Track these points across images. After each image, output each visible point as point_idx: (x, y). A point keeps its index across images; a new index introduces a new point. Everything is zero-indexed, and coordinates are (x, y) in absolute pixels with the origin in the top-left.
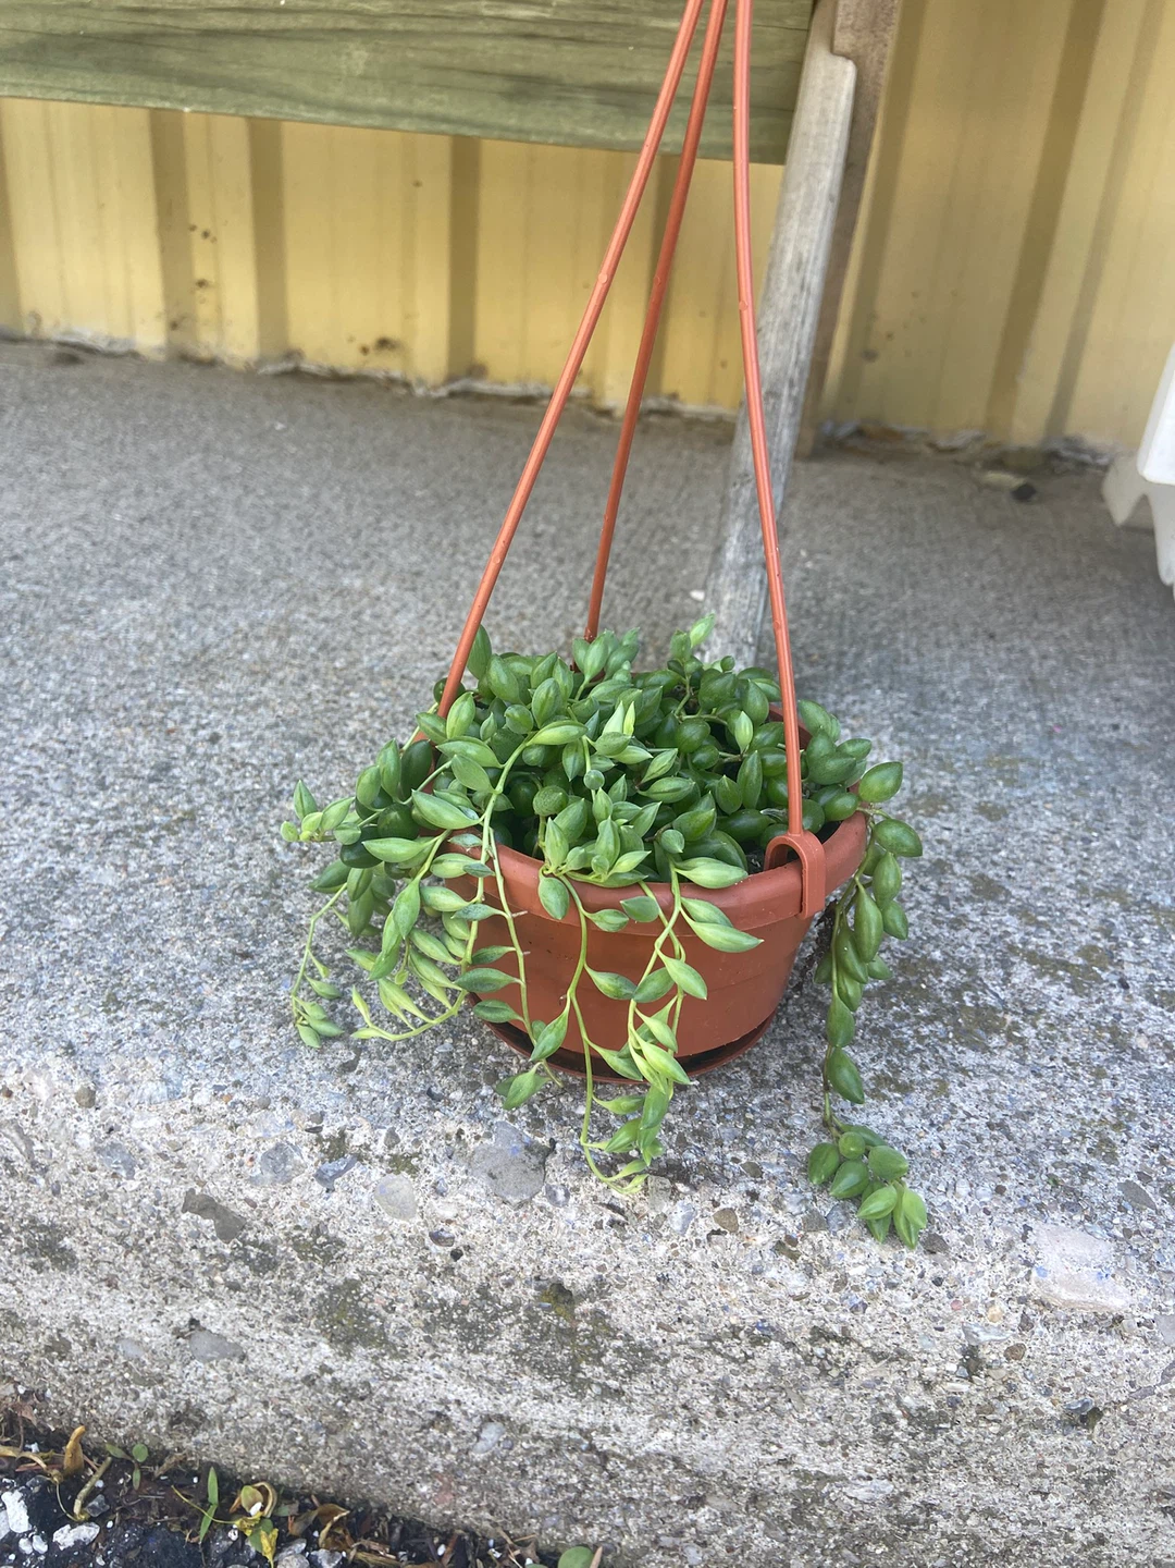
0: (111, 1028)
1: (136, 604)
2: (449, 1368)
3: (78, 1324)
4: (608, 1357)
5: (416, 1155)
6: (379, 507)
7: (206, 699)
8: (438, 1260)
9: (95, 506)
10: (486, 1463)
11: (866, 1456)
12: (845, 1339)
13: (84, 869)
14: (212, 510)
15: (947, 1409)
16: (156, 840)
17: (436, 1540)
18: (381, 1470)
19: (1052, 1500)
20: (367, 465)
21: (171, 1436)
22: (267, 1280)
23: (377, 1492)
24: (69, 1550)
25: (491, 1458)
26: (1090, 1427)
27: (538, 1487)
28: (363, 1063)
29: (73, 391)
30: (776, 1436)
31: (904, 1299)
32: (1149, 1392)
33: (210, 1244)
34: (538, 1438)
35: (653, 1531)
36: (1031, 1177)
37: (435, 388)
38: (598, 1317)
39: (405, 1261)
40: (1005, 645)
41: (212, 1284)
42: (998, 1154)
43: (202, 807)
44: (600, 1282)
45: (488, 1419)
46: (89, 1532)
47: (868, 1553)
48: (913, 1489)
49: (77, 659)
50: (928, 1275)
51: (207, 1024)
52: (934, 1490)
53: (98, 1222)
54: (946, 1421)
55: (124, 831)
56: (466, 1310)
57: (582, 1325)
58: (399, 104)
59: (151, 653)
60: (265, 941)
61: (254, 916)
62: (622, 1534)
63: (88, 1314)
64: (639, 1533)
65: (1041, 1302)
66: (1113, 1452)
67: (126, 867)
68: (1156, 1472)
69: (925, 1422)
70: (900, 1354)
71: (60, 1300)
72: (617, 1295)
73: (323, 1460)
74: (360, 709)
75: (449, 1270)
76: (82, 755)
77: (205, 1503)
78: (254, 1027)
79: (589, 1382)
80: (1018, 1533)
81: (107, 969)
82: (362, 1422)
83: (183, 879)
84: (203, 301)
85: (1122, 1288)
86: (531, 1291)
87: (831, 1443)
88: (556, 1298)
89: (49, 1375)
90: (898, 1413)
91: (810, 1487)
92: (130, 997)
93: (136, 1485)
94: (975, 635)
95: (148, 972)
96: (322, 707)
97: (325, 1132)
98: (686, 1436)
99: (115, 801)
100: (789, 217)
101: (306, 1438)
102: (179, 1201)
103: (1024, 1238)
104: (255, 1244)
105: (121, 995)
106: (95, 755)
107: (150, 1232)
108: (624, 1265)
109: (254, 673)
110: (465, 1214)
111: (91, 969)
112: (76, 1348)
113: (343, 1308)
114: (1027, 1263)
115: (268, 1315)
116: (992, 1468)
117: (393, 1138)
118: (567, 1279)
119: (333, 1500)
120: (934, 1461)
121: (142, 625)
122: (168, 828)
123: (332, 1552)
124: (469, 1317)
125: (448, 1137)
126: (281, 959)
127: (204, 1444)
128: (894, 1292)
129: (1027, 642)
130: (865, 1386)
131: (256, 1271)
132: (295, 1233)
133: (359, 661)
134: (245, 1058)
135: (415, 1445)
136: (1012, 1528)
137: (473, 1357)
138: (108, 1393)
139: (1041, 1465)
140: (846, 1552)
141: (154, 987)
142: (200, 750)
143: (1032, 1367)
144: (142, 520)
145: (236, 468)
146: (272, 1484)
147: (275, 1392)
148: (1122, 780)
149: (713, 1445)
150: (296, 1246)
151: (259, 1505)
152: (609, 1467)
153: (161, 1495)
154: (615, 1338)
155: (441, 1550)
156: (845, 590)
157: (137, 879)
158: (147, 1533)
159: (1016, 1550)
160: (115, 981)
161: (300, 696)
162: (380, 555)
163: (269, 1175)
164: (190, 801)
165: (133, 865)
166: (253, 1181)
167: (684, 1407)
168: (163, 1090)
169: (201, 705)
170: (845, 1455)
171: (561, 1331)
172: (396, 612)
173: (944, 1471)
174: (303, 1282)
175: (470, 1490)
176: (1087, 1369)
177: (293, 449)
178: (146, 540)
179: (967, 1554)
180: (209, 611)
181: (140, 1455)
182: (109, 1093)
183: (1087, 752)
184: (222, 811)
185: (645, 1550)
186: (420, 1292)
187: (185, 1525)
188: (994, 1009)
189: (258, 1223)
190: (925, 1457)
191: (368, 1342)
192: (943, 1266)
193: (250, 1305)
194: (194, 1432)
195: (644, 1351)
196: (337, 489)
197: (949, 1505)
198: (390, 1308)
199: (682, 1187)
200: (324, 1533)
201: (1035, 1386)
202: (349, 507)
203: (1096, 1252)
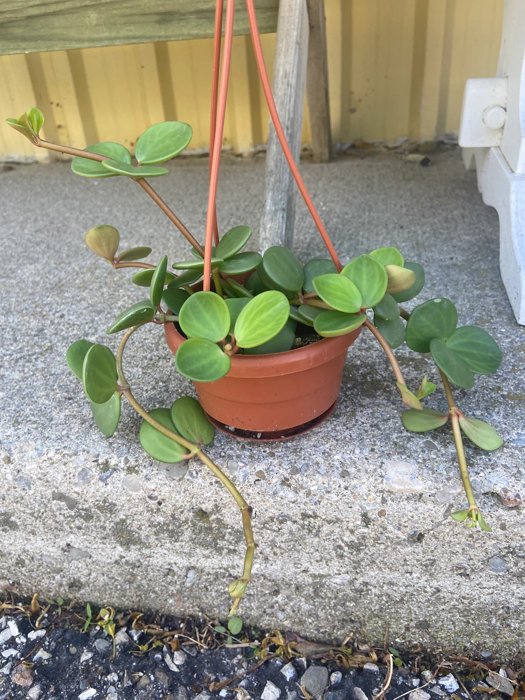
0: (15, 433)
1: (32, 267)
2: (168, 550)
3: (25, 552)
4: (227, 537)
5: (137, 466)
6: (137, 211)
7: (59, 301)
8: (153, 506)
9: (18, 228)
10: (192, 587)
11: (336, 564)
12: (315, 516)
13: (7, 373)
14: (66, 223)
15: (362, 541)
16: (36, 359)
17: (180, 622)
18: (153, 595)
19: (414, 575)
20: (133, 194)
21: (71, 593)
22: (91, 524)
23: (153, 605)
24: (35, 640)
25: (193, 584)
26: (421, 542)
27: (214, 594)
28: (115, 434)
29: (10, 182)
30: (299, 560)
31: (334, 497)
32: (439, 524)
33: (66, 512)
34: (208, 574)
35: (262, 607)
36: (386, 443)
38: (219, 521)
39: (141, 509)
40: (407, 230)
41: (71, 528)
42: (374, 436)
43: (55, 344)
44: (216, 506)
45: (189, 569)
46: (42, 633)
47: (347, 606)
48: (358, 576)
49: (8, 292)
50: (342, 486)
51: (54, 427)
52: (366, 576)
53: (22, 509)
54: (363, 546)
55: (24, 357)
56: (168, 525)
57: (214, 525)
58: (114, 34)
59: (38, 285)
60: (78, 392)
61: (74, 383)
62: (251, 610)
63: (28, 547)
64: (257, 609)
65: (389, 491)
66: (432, 552)
67: (23, 371)
68: (452, 558)
69: (355, 547)
70: (338, 520)
71: (16, 543)
72: (224, 511)
73: (130, 594)
74: (124, 296)
75: (158, 510)
76: (8, 329)
77: (87, 617)
78: (72, 425)
79: (222, 548)
80: (404, 591)
81: (15, 410)
82: (141, 577)
83: (47, 373)
84: (62, 134)
85: (421, 482)
86: (191, 514)
87: (321, 561)
88: (202, 516)
89: (19, 574)
90: (343, 545)
91: (317, 580)
92: (23, 420)
93: (60, 614)
94: (394, 228)
95: (31, 410)
96: (108, 297)
97: (100, 461)
98: (264, 565)
99: (20, 346)
100: (280, 55)
101: (122, 587)
102: (50, 496)
103: (381, 467)
104: (82, 509)
105: (20, 419)
106: (13, 329)
107: (42, 510)
108: (224, 498)
109: (80, 288)
110: (159, 486)
111: (8, 411)
112: (27, 562)
113: (122, 531)
115: (95, 538)
116: (386, 564)
117: (127, 461)
118: (203, 507)
119: (138, 611)
120: (363, 563)
121: (35, 274)
122: (41, 354)
123: (137, 630)
124: (170, 528)
125: (149, 457)
126: (84, 399)
127: (85, 595)
128: (330, 495)
129: (418, 227)
130: (328, 535)
131: (85, 520)
132: (97, 503)
133: (125, 277)
134: (68, 437)
135: (163, 583)
136: (401, 589)
137: (176, 544)
138: (43, 578)
139: (405, 560)
140: (339, 607)
141: (33, 415)
142: (56, 321)
143: (390, 519)
144: (36, 232)
145: (77, 204)
146: (112, 607)
147: (105, 569)
148: (451, 281)
149: (276, 568)
150: (98, 508)
151: (108, 616)
153: (70, 617)
154: (227, 528)
155: (182, 625)
156: (339, 217)
157: (28, 375)
158: (65, 631)
159: (406, 598)
160: (18, 414)
161: (99, 294)
162: (136, 231)
163: (81, 481)
164: (51, 342)
165: (26, 370)
166: (76, 484)
167: (261, 553)
168: (36, 453)
169: (58, 304)
170: (328, 565)
171: (206, 528)
173: (368, 567)
174: (104, 522)
175: (188, 599)
176: (412, 517)
177: (101, 192)
178: (38, 239)
179: (387, 602)
180: (63, 265)
181: (60, 602)
182: (16, 457)
183: (437, 271)
184: (64, 344)
185: (261, 616)
186: (149, 520)
187: (80, 627)
188: (379, 381)
189: (82, 501)
190: (359, 562)
191: (135, 543)
192: (348, 482)
193: (87, 534)
194: (79, 590)
195: (239, 532)
196: (120, 206)
197: (374, 582)
198: (140, 528)
199: (241, 465)
200: (134, 624)
201: (394, 526)
202: (124, 214)
203: (410, 469)
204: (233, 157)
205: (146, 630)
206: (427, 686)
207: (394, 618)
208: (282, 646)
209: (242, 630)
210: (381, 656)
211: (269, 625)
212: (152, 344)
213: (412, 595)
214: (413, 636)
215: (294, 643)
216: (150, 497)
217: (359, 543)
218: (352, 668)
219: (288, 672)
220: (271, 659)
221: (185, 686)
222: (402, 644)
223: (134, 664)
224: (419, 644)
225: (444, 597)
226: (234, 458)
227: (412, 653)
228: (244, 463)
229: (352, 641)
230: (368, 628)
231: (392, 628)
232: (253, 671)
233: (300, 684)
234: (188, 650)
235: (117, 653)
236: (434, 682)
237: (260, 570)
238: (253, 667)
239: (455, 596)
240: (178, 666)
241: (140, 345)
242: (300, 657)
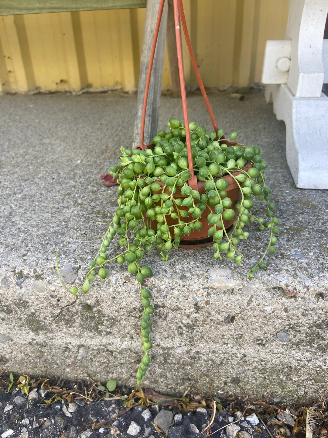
2: (65, 333)
4: (105, 322)
5: (42, 274)
6: (57, 122)
8: (54, 302)
10: (82, 359)
11: (178, 339)
12: (164, 307)
14: (9, 128)
15: (194, 322)
17: (74, 384)
18: (55, 366)
19: (229, 346)
20: (56, 113)
22: (11, 316)
23: (56, 373)
25: (83, 357)
26: (233, 322)
27: (97, 364)
28: (29, 254)
30: (153, 338)
31: (176, 293)
32: (245, 309)
34: (93, 350)
35: (130, 372)
36: (211, 258)
37: (78, 92)
38: (99, 312)
39: (45, 304)
42: (203, 253)
44: (97, 301)
45: (80, 347)
47: (186, 369)
48: (192, 348)
50: (181, 285)
52: (198, 347)
54: (195, 326)
56: (64, 316)
57: (96, 315)
60: (5, 228)
62: (122, 374)
64: (126, 373)
65: (212, 288)
66: (240, 329)
69: (191, 327)
70: (179, 309)
72: (103, 304)
73: (40, 366)
74: (43, 171)
75: (58, 305)
77: (11, 382)
79: (102, 331)
80: (223, 357)
82: (47, 353)
84: (11, 77)
85: (232, 281)
86: (80, 307)
87: (168, 337)
88: (88, 309)
90: (182, 326)
91: (166, 351)
96: (32, 172)
97: (17, 271)
98: (131, 342)
101: (34, 361)
103: (207, 272)
104: (5, 306)
108: (102, 296)
109: (14, 166)
110: (58, 288)
113: (32, 321)
114: (207, 278)
115: (14, 326)
116: (210, 338)
117: (35, 271)
118: (88, 302)
119: (45, 377)
120: (195, 338)
123: (44, 390)
124: (66, 318)
125: (51, 269)
126: (9, 232)
127: (9, 367)
128: (173, 291)
130: (172, 319)
131: (6, 313)
132: (14, 301)
133: (45, 159)
135: (62, 357)
136: (221, 355)
137: (70, 329)
139: (223, 335)
140: (180, 370)
143: (213, 306)
145: (18, 117)
146: (28, 375)
147: (22, 348)
149: (138, 344)
150: (16, 305)
151: (24, 381)
152: (114, 355)
154: (105, 317)
155: (75, 386)
159: (224, 362)
161: (27, 170)
162: (56, 134)
163: (3, 286)
167: (128, 333)
170: (172, 340)
171: (91, 317)
172: (58, 147)
173: (199, 341)
174: (21, 315)
175: (80, 368)
176: (227, 305)
177: (35, 111)
179: (212, 365)
180: (4, 153)
185: (129, 378)
186: (51, 312)
187: (5, 389)
189: (4, 300)
190: (193, 338)
191: (42, 329)
192: (185, 282)
193: (9, 324)
194: (5, 364)
195: (113, 319)
196: (46, 119)
197: (203, 351)
198: (45, 319)
199: (114, 272)
200: (42, 386)
201: (215, 312)
202: (49, 123)
203: (226, 273)
204: (122, 94)
205: (50, 390)
206: (239, 422)
207: (217, 376)
208: (143, 398)
209: (116, 388)
210: (208, 403)
211: (134, 384)
212: (60, 199)
213: (228, 359)
214: (229, 388)
215: (151, 396)
216: (52, 296)
217: (193, 324)
218: (189, 412)
219: (146, 415)
220: (135, 407)
221: (76, 426)
222: (222, 394)
223: (41, 412)
224: (233, 395)
225: (249, 361)
226: (110, 268)
227: (229, 401)
228: (116, 271)
229: (189, 393)
230: (200, 384)
231: (216, 383)
232: (122, 415)
233: (153, 422)
234: (79, 402)
235: (30, 406)
236: (243, 419)
237: (127, 345)
238: (122, 412)
239: (256, 359)
240: (71, 413)
241: (52, 200)
242: (154, 405)
